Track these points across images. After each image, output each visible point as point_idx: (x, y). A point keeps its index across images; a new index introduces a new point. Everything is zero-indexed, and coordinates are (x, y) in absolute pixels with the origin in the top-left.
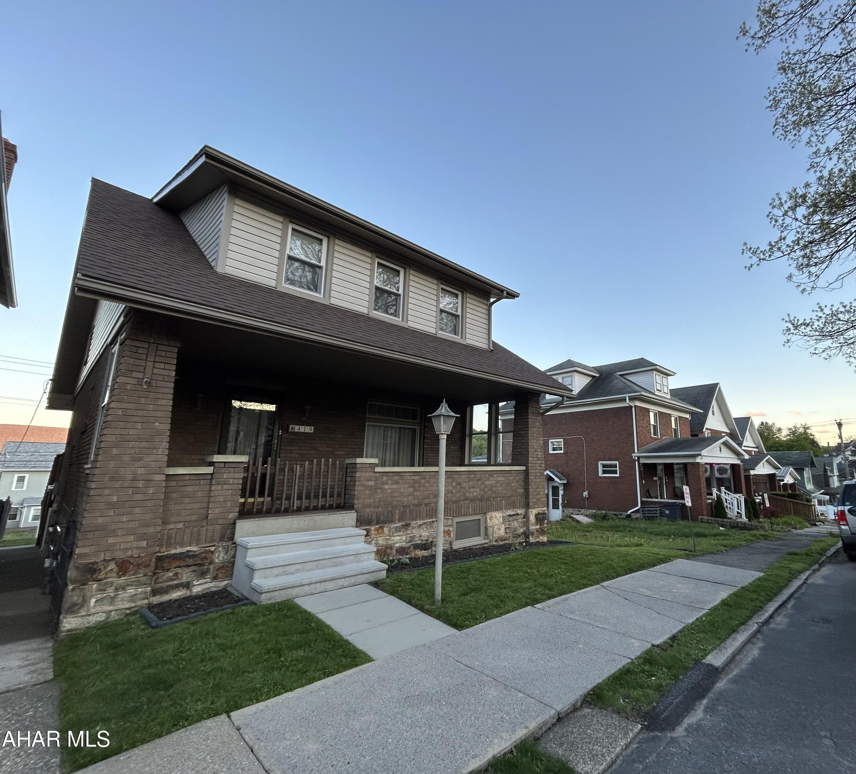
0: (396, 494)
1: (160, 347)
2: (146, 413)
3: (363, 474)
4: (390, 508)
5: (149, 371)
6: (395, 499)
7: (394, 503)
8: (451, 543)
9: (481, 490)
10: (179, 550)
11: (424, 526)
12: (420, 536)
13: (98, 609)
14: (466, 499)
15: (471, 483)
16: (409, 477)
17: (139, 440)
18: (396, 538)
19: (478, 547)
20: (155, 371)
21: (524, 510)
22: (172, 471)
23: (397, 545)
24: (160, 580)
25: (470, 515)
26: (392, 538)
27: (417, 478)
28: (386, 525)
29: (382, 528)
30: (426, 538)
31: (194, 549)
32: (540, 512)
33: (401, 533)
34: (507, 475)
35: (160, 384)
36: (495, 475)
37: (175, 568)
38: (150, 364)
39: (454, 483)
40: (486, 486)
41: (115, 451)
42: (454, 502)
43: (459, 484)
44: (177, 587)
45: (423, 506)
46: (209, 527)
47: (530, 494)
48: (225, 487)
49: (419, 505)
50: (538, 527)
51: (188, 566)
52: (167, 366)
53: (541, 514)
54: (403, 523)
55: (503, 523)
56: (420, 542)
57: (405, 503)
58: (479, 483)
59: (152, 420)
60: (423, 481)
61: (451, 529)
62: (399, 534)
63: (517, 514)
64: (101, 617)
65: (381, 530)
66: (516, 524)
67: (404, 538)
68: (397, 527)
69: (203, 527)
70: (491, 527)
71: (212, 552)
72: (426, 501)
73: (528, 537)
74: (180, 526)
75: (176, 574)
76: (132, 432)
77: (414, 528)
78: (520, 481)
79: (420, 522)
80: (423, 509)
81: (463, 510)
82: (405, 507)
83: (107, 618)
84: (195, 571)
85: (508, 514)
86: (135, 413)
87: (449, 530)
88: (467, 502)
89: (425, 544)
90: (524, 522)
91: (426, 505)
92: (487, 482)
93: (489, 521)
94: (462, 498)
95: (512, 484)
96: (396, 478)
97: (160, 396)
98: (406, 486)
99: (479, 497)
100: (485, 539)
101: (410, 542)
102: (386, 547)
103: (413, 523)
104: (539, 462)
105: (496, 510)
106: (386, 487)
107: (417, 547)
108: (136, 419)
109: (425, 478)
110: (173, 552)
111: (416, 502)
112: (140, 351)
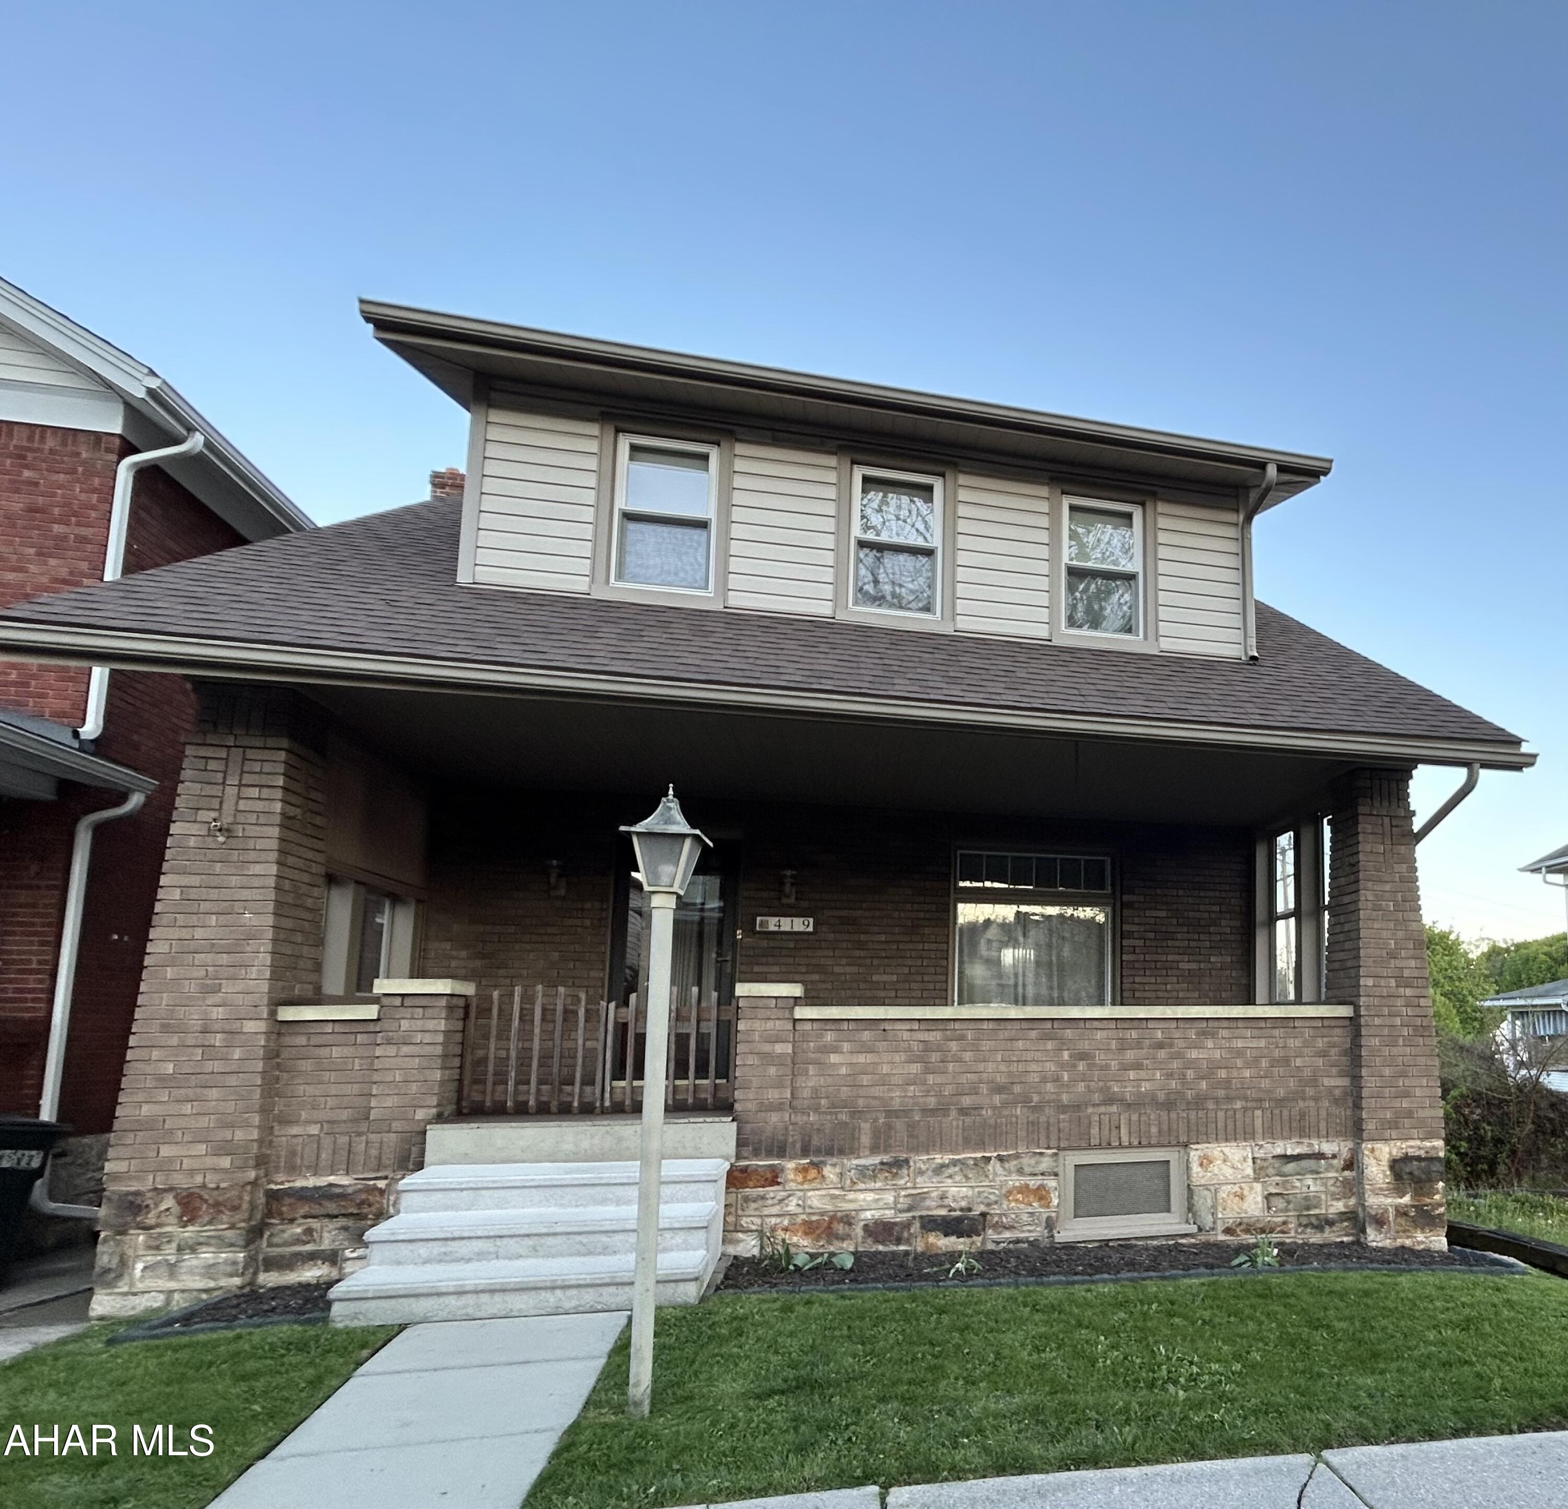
0: (865, 1080)
1: (250, 754)
2: (225, 894)
3: (757, 1025)
4: (844, 1117)
5: (228, 806)
6: (863, 1092)
7: (861, 1102)
8: (1050, 1225)
9: (1170, 1076)
10: (311, 1182)
11: (951, 1170)
12: (943, 1197)
13: (149, 1283)
14: (1110, 1100)
15: (1130, 1055)
16: (906, 1036)
17: (212, 949)
18: (861, 1196)
19: (1155, 1243)
20: (242, 805)
21: (1350, 1144)
22: (288, 1014)
23: (868, 1215)
24: (276, 1240)
25: (1121, 1146)
26: (851, 1196)
27: (934, 1036)
28: (835, 1160)
29: (817, 1166)
30: (964, 1204)
31: (344, 1180)
32: (1411, 1152)
33: (879, 1185)
34: (1276, 1032)
35: (252, 831)
36: (1224, 1033)
37: (305, 1217)
38: (231, 792)
39: (1066, 1055)
40: (1191, 1064)
41: (170, 972)
42: (1062, 1108)
43: (1083, 1056)
44: (312, 1257)
45: (953, 1113)
46: (373, 1137)
47: (1365, 1093)
48: (405, 1049)
49: (941, 1110)
50: (1407, 1199)
51: (332, 1217)
52: (266, 793)
53: (1419, 1159)
54: (886, 1158)
55: (1256, 1179)
56: (943, 1212)
57: (896, 1104)
58: (1162, 1054)
59: (238, 907)
60: (954, 1045)
61: (1051, 1183)
62: (872, 1185)
63: (1320, 1156)
64: (156, 1301)
65: (813, 1173)
66: (1310, 1185)
67: (889, 1198)
68: (866, 1167)
69: (359, 1134)
70: (1206, 1187)
71: (382, 1192)
72: (967, 1101)
73: (1363, 1231)
74: (314, 1130)
75: (309, 1231)
76: (199, 933)
77: (921, 1173)
78: (1333, 1051)
79: (939, 1158)
80: (953, 1121)
81: (1095, 1131)
82: (890, 1113)
83: (168, 1302)
84: (345, 1229)
85: (1279, 1151)
86: (204, 895)
87: (1042, 1187)
88: (1114, 1109)
89: (959, 1220)
90: (1346, 1183)
91: (963, 1111)
92: (1194, 1054)
93: (1195, 1168)
94: (1097, 1098)
95: (1299, 1062)
96: (866, 1035)
97: (252, 856)
98: (898, 1058)
99: (1161, 1096)
100: (1187, 1222)
101: (909, 1210)
102: (833, 1218)
103: (919, 1160)
104: (1409, 992)
105: (1231, 1135)
106: (834, 1058)
107: (931, 1224)
108: (204, 906)
109: (962, 1038)
110: (299, 1183)
111: (932, 1102)
112: (212, 765)
